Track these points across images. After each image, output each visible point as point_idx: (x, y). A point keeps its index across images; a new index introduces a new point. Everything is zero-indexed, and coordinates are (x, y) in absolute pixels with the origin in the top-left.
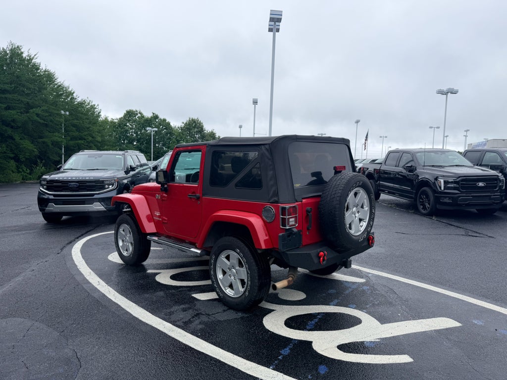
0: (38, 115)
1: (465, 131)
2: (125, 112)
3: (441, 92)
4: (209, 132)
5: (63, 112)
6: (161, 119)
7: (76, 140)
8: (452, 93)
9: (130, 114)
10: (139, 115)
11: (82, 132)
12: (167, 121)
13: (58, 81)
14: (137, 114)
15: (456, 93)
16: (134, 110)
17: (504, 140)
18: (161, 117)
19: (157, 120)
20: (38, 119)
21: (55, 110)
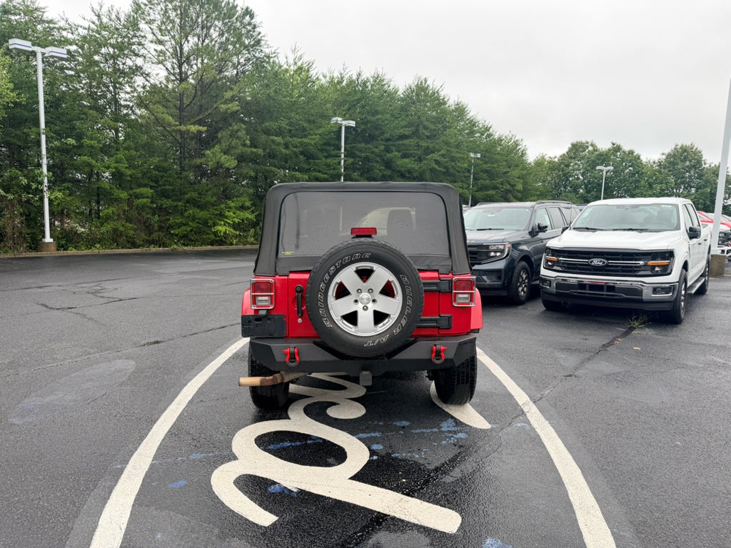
0: (437, 162)
2: (570, 146)
4: (713, 165)
5: (472, 155)
6: (624, 152)
7: (488, 190)
9: (576, 149)
10: (591, 148)
11: (496, 178)
12: (635, 154)
13: (471, 114)
14: (587, 147)
16: (584, 141)
18: (626, 148)
19: (619, 154)
20: (437, 167)
21: (459, 153)
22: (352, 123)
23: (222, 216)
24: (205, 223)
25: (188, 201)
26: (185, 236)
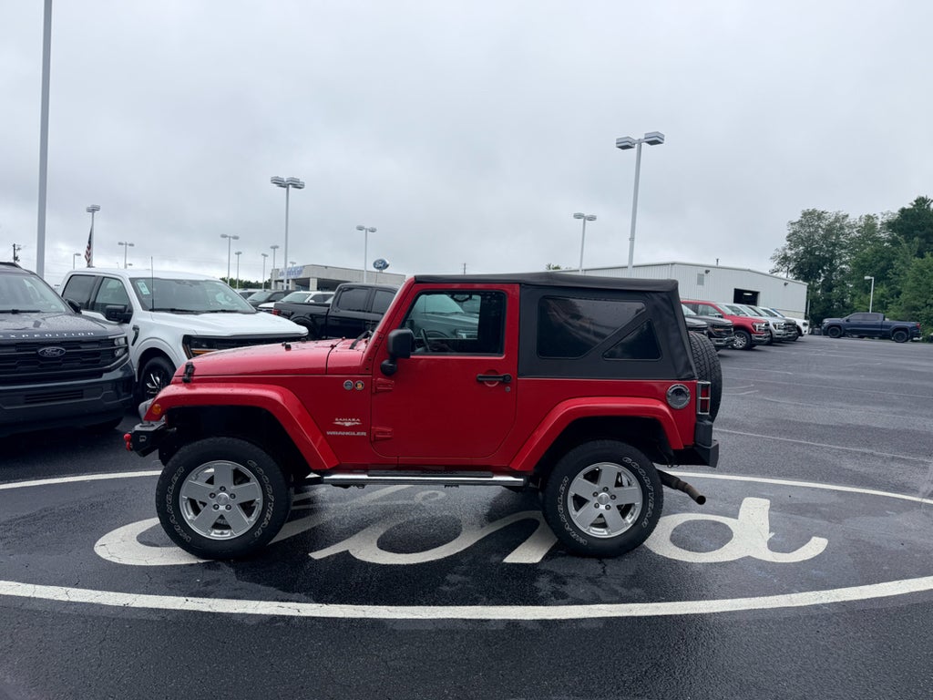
1: (272, 247)
3: (279, 183)
8: (295, 186)
15: (300, 188)
17: (326, 267)
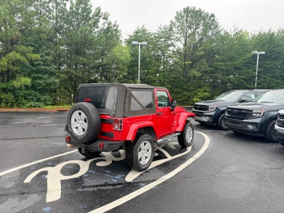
22: (263, 53)
23: (196, 94)
24: (189, 97)
25: (184, 89)
26: (182, 102)
